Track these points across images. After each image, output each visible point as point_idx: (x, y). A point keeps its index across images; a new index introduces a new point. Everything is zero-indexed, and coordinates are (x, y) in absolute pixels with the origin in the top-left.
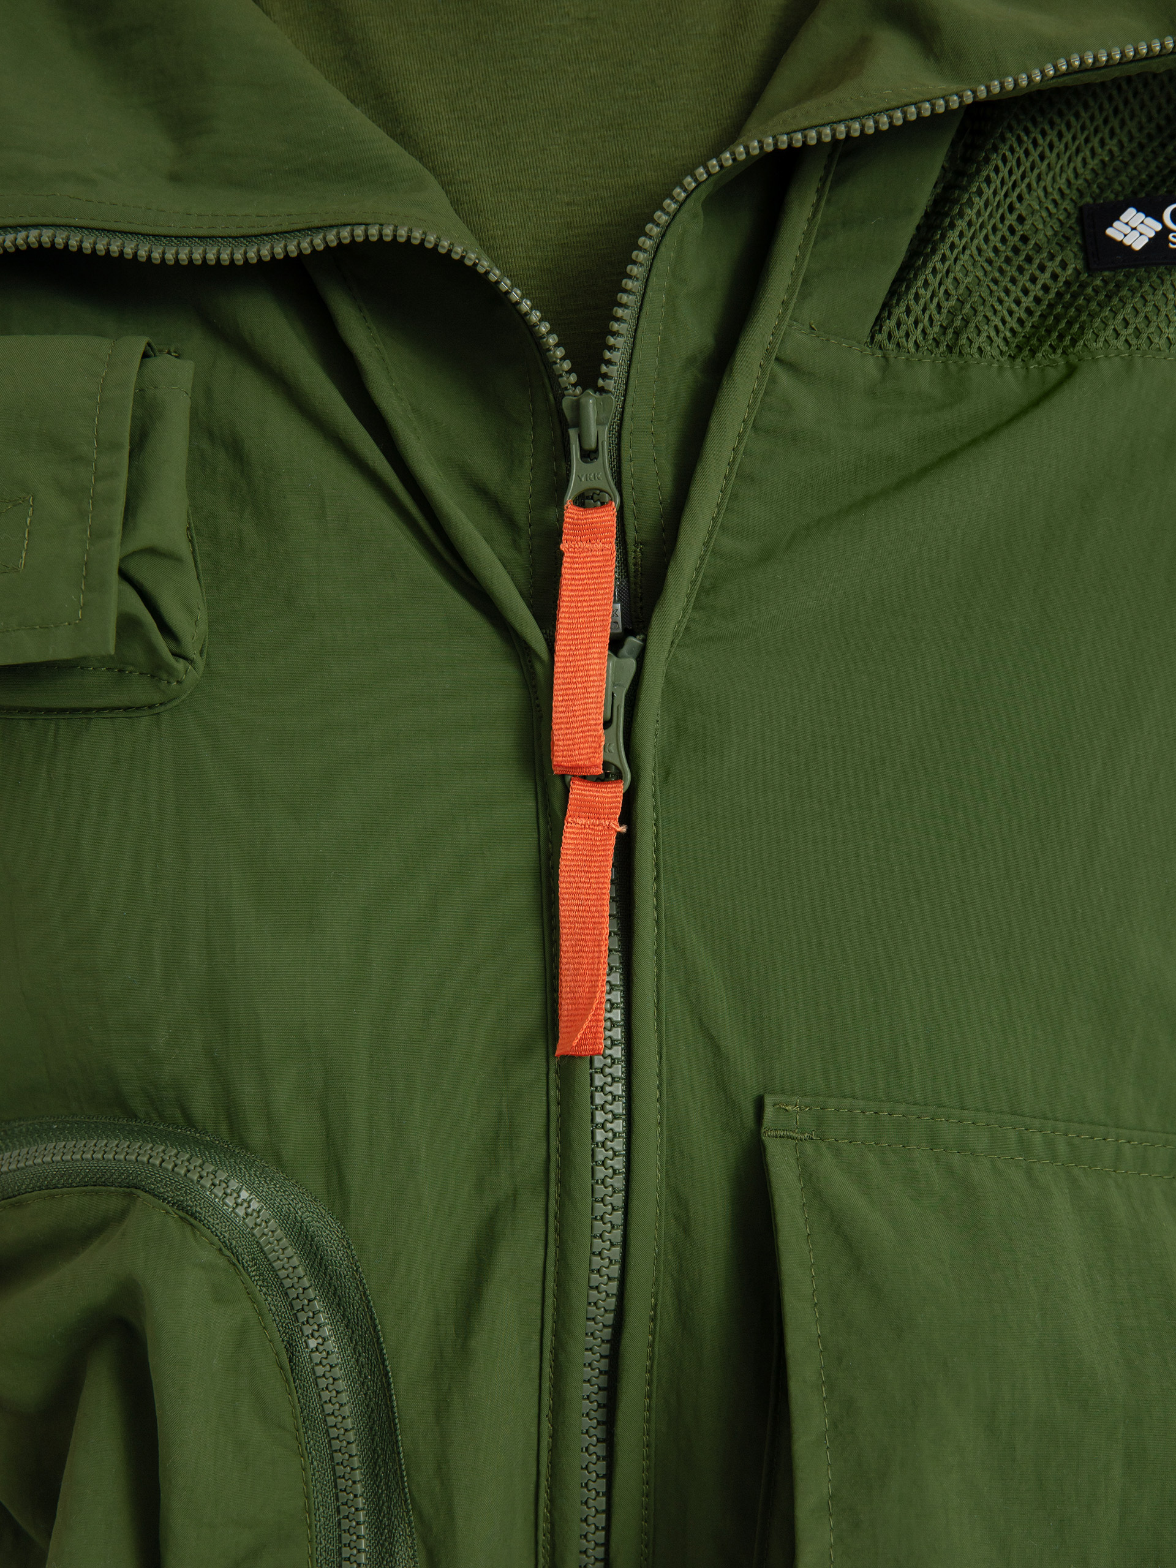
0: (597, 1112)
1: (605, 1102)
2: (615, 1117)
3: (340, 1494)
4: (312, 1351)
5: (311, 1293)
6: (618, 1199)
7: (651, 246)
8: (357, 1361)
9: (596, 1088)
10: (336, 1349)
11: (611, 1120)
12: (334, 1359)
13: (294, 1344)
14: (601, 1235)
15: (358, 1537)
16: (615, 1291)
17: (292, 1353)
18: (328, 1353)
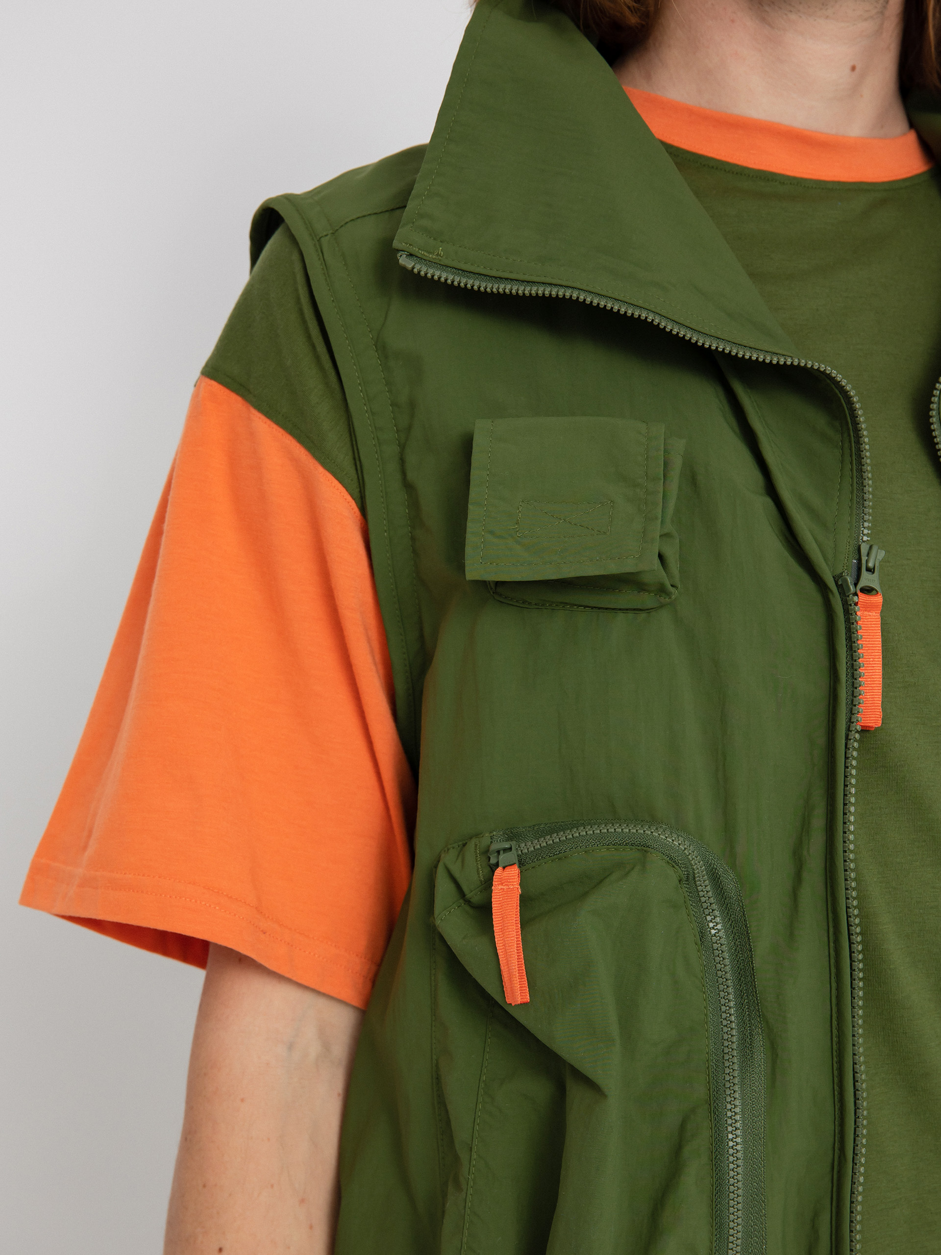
3: (719, 979)
4: (712, 936)
5: (714, 906)
7: (936, 413)
8: (735, 943)
10: (724, 936)
12: (723, 941)
13: (703, 932)
15: (730, 1015)
17: (702, 936)
18: (720, 938)
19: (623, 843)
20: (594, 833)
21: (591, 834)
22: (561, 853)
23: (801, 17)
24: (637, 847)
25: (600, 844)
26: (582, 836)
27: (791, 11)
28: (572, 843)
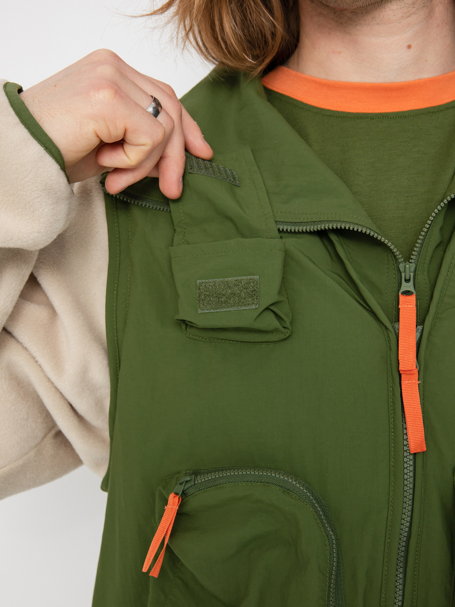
0: (405, 464)
1: (408, 472)
2: (411, 471)
6: (411, 486)
9: (405, 462)
11: (409, 472)
14: (405, 508)
16: (409, 520)
19: (255, 481)
20: (238, 474)
21: (237, 474)
22: (220, 484)
23: (362, 27)
24: (263, 483)
25: (242, 481)
26: (232, 475)
27: (357, 25)
28: (226, 479)
